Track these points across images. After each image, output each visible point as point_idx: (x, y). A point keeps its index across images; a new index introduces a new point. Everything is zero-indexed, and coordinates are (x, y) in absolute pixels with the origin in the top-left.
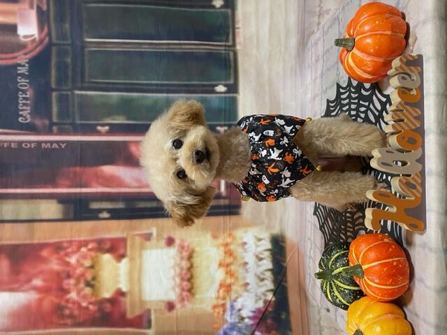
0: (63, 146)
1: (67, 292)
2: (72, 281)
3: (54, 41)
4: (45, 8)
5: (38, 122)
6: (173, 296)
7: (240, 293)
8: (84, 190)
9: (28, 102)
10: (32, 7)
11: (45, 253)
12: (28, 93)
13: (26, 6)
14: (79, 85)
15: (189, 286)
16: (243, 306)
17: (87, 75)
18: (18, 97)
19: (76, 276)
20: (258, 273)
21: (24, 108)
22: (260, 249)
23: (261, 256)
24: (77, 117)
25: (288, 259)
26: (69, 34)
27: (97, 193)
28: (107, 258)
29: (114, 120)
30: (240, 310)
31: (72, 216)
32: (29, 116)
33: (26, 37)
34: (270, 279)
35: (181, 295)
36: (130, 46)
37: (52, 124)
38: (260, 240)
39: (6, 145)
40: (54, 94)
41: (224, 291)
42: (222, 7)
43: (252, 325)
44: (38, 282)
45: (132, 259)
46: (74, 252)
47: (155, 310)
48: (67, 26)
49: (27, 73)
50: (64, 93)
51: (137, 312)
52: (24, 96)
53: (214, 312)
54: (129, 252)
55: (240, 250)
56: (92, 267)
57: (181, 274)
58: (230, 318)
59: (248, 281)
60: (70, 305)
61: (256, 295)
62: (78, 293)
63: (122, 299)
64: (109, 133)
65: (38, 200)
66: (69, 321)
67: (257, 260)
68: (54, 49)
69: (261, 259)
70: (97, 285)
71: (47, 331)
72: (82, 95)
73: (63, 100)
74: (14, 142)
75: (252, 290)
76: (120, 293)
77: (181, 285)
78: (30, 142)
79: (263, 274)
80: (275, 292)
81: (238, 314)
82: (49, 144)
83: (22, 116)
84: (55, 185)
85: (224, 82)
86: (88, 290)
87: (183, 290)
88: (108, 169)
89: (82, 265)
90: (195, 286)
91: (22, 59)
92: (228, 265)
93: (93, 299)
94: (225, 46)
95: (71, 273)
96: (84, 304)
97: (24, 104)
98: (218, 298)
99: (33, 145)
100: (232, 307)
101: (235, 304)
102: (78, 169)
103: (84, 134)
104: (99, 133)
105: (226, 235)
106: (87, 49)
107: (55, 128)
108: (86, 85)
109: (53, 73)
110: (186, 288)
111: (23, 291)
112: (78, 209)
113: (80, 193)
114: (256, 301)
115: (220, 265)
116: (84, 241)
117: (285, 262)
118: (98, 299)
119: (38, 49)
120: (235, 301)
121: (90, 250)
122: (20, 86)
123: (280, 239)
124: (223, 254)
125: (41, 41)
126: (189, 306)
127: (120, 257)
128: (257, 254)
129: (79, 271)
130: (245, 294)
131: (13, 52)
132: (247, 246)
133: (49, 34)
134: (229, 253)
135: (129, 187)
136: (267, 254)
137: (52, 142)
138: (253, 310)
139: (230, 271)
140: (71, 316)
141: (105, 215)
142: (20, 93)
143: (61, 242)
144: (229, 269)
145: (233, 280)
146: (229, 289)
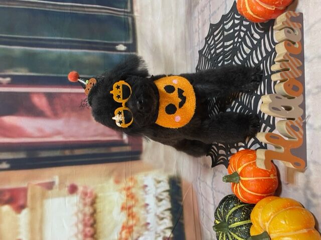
7: (141, 232)
20: (158, 214)
22: (159, 191)
23: (161, 197)
25: (184, 198)
34: (169, 218)
38: (159, 182)
41: (126, 233)
55: (141, 193)
59: (148, 221)
61: (156, 233)
67: (157, 201)
69: (161, 200)
75: (151, 229)
79: (162, 213)
80: (173, 229)
85: (124, 42)
90: (98, 231)
92: (130, 208)
94: (124, 12)
105: (128, 180)
110: (89, 234)
114: (156, 238)
115: (123, 208)
117: (181, 200)
123: (177, 180)
124: (125, 198)
128: (157, 195)
130: (146, 233)
132: (147, 189)
134: (131, 196)
136: (166, 194)
139: (132, 213)
144: (130, 211)
145: (134, 222)
146: (131, 230)
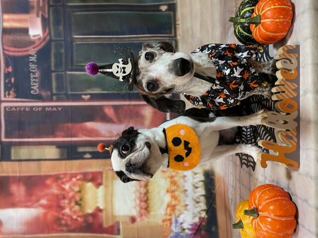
0: (60, 109)
1: (63, 208)
2: (66, 201)
3: (53, 38)
4: (46, 16)
5: (44, 94)
6: (134, 213)
7: (182, 211)
8: (74, 139)
9: (37, 80)
10: (38, 16)
11: (48, 182)
12: (37, 74)
13: (35, 15)
14: (70, 67)
15: (146, 206)
16: (184, 221)
17: (75, 61)
18: (30, 77)
19: (69, 197)
20: (195, 198)
21: (34, 84)
22: (196, 180)
23: (197, 185)
24: (69, 89)
25: (216, 188)
26: (62, 33)
27: (82, 141)
28: (89, 185)
29: (93, 91)
30: (182, 223)
31: (66, 157)
32: (37, 90)
33: (34, 36)
34: (203, 202)
35: (140, 212)
36: (104, 40)
37: (53, 95)
38: (196, 174)
39: (22, 109)
40: (54, 74)
41: (170, 210)
42: (167, 10)
43: (191, 234)
44: (44, 202)
45: (106, 187)
46: (68, 181)
47: (123, 222)
48: (61, 28)
49: (36, 61)
50: (60, 73)
51: (110, 223)
52: (34, 76)
53: (164, 224)
54: (104, 182)
55: (181, 181)
56: (80, 192)
57: (140, 197)
58: (175, 229)
59: (187, 203)
60: (65, 218)
61: (193, 214)
62: (71, 209)
63: (100, 214)
64: (90, 100)
65: (44, 146)
66: (65, 229)
67: (194, 188)
68: (53, 43)
69: (197, 188)
70: (83, 204)
71: (50, 235)
72: (72, 75)
73: (59, 78)
74: (28, 107)
75: (190, 210)
76: (99, 210)
77: (140, 205)
78: (38, 107)
79: (199, 199)
80: (207, 211)
81: (181, 226)
82: (50, 108)
83: (33, 89)
84: (54, 136)
86: (77, 208)
87: (141, 208)
88: (90, 125)
89: (73, 190)
90: (150, 206)
91: (32, 51)
92: (173, 192)
93: (80, 214)
94: (169, 37)
95: (66, 195)
96: (75, 217)
97: (34, 82)
98: (166, 214)
99: (40, 109)
100: (176, 221)
101: (178, 219)
102: (70, 125)
103: (74, 100)
104: (83, 100)
106: (74, 43)
107: (54, 97)
108: (75, 67)
109: (53, 60)
110: (144, 207)
111: (34, 207)
112: (70, 152)
113: (71, 141)
114: (194, 218)
115: (168, 191)
116: (75, 174)
117: (214, 189)
118: (84, 213)
119: (43, 44)
120: (178, 217)
121: (78, 180)
122: (32, 69)
123: (211, 173)
124: (169, 184)
125: (45, 39)
126: (146, 220)
127: (98, 185)
128: (194, 183)
129: (71, 194)
130: (186, 212)
131: (26, 47)
132: (186, 178)
133: (50, 34)
134: (174, 183)
135: (104, 137)
136: (201, 184)
137: (52, 107)
138: (191, 223)
139: (175, 195)
140: (66, 225)
141: (88, 156)
142: (32, 74)
143: (59, 175)
144: (173, 194)
145: (176, 202)
146: (174, 208)
